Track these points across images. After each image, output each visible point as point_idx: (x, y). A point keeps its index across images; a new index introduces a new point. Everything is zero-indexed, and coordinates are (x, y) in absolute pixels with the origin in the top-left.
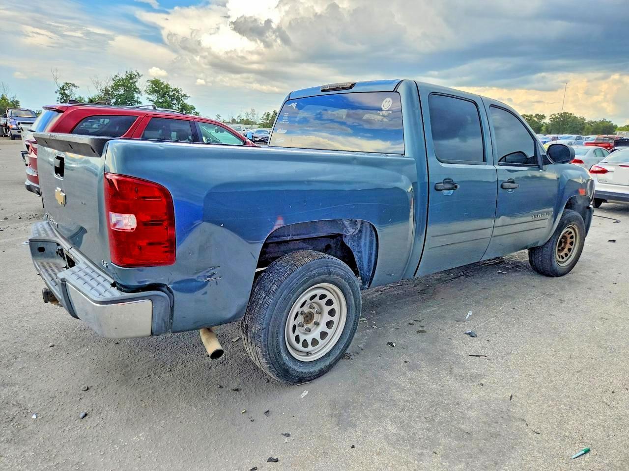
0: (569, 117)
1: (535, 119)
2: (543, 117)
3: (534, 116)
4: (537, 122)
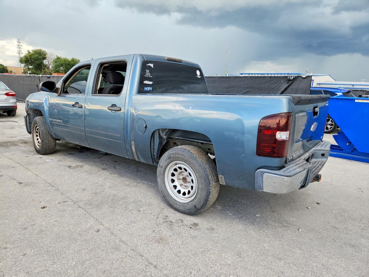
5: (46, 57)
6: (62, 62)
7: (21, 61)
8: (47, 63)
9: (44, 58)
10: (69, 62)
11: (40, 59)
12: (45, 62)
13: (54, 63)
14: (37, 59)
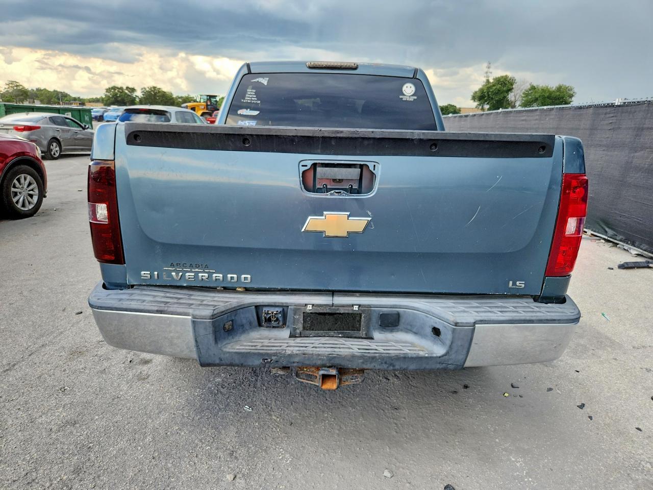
0: (159, 92)
1: (126, 91)
2: (133, 90)
3: (125, 88)
4: (129, 95)
5: (513, 88)
6: (537, 95)
7: (474, 98)
8: (513, 99)
9: (510, 90)
10: (551, 93)
11: (504, 92)
12: (511, 97)
13: (524, 97)
14: (498, 92)
